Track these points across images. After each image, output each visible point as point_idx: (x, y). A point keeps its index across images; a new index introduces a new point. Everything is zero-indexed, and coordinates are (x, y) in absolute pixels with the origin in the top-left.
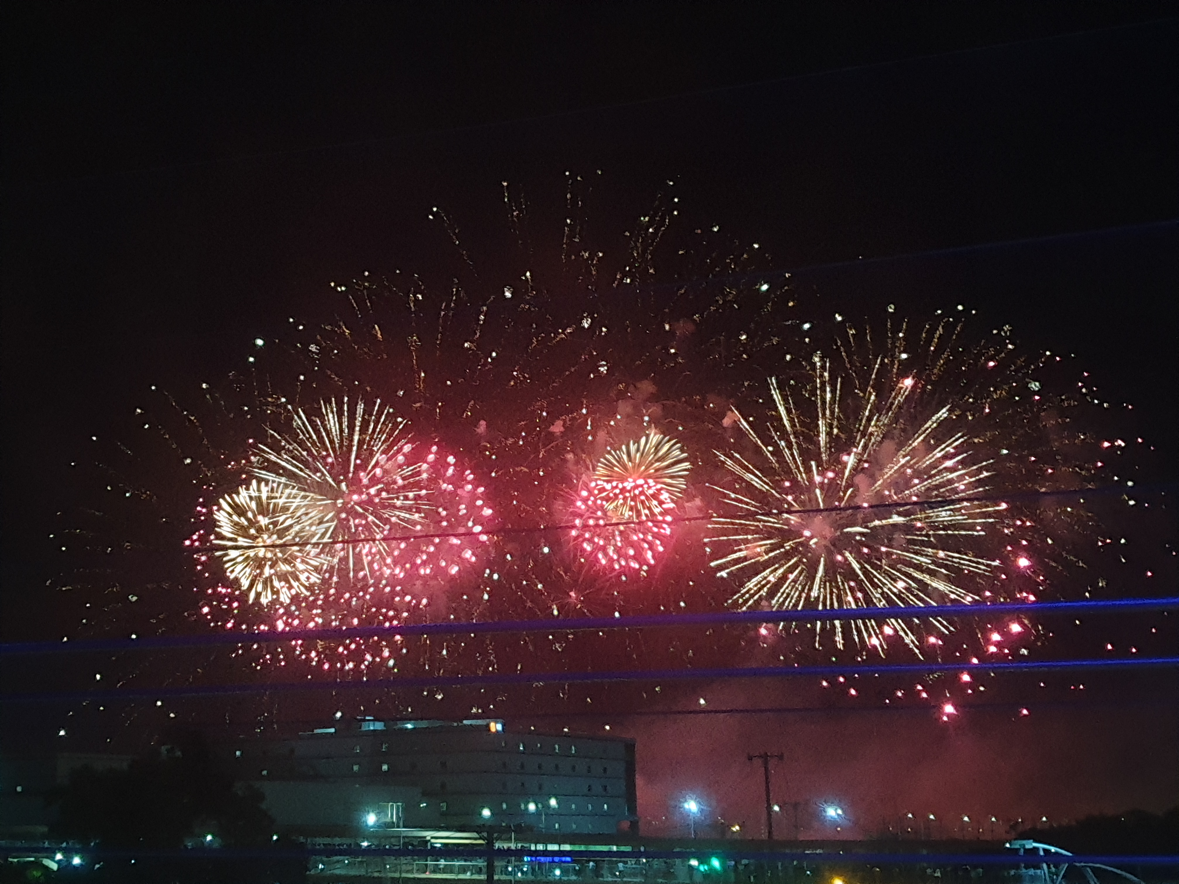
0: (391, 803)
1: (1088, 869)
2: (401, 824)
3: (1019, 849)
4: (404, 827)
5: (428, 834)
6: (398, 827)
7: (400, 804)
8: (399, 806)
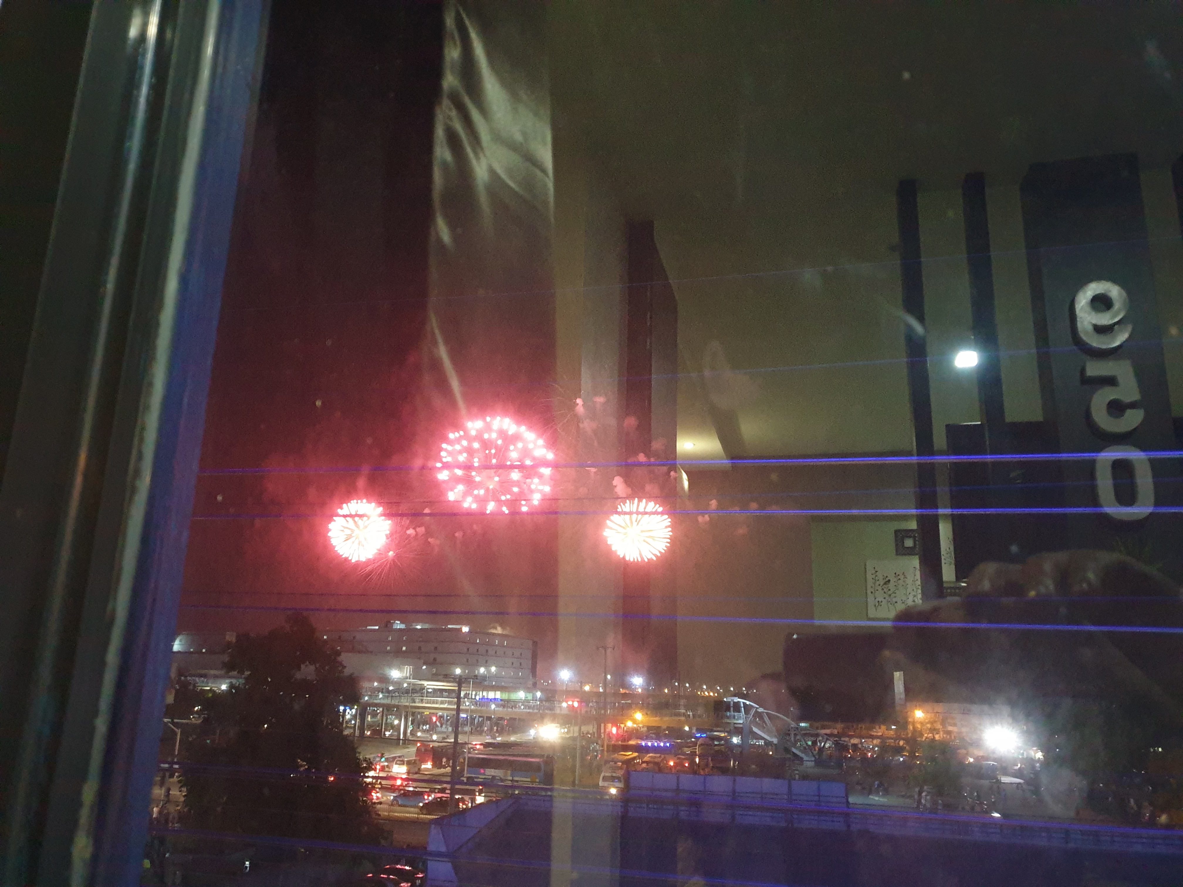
0: (406, 666)
1: (765, 713)
2: (411, 677)
3: (730, 702)
4: (413, 679)
5: (425, 683)
6: (410, 679)
7: (411, 667)
8: (410, 668)
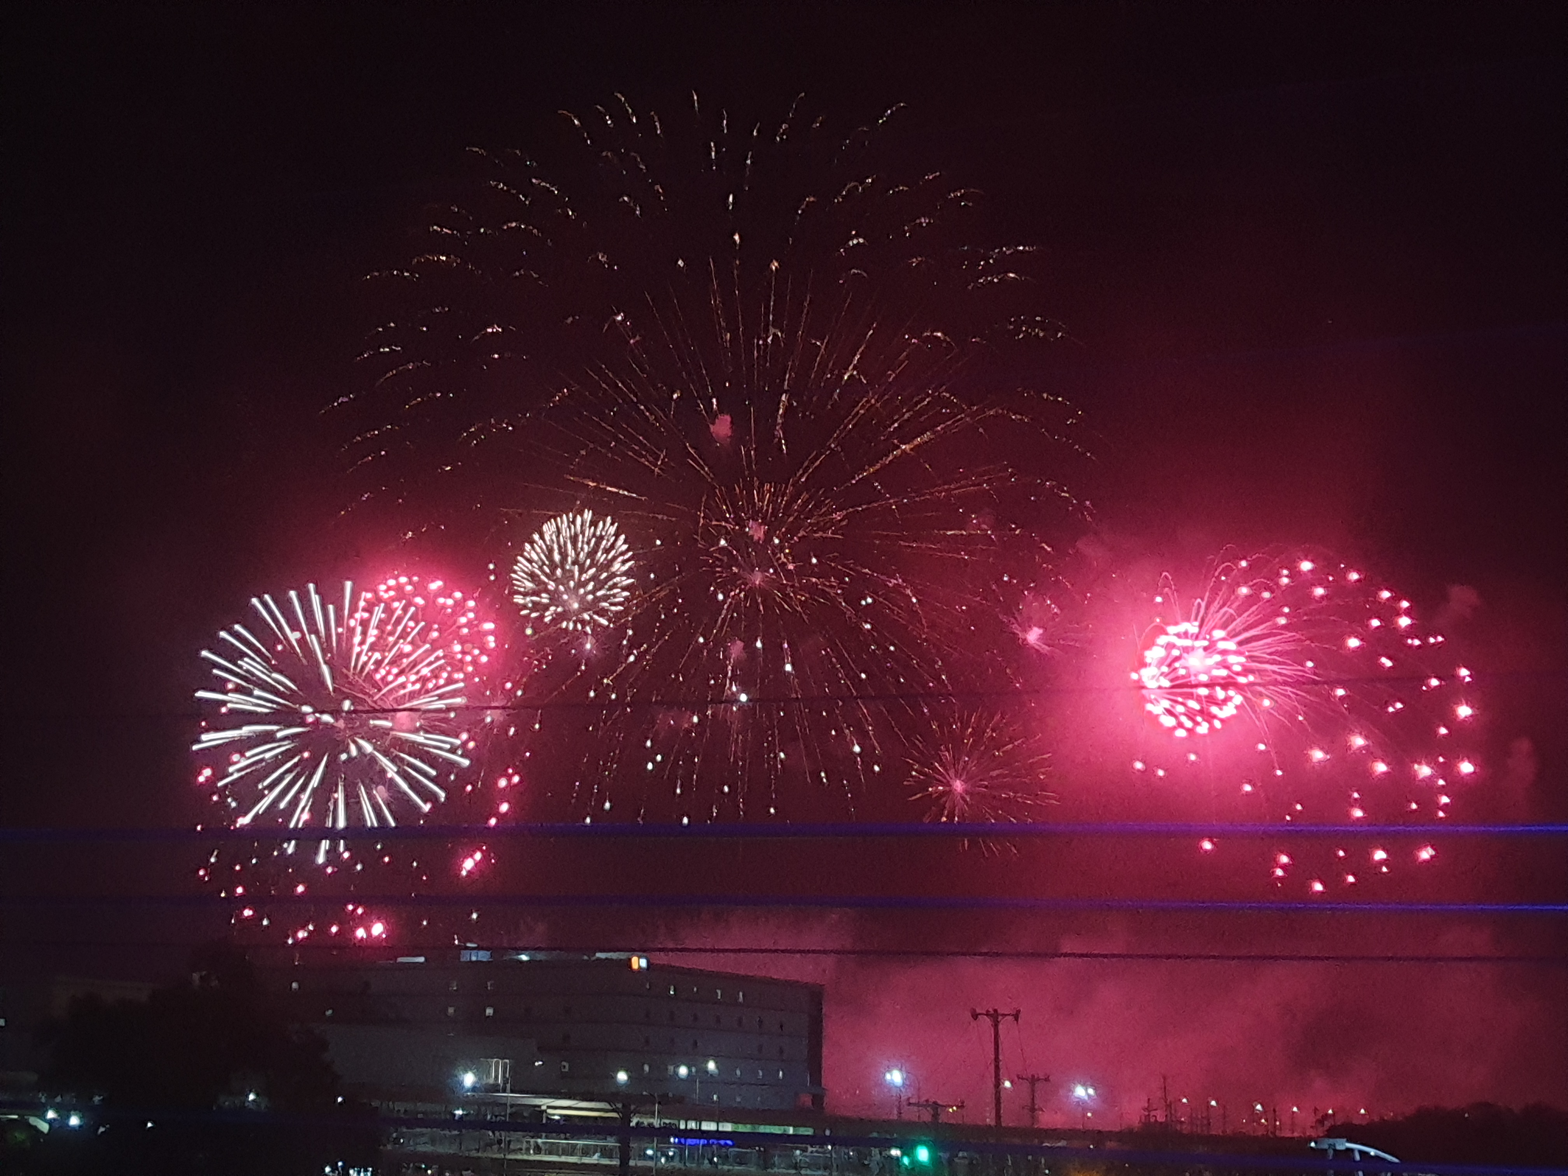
0: (496, 1060)
2: (508, 1088)
3: (1326, 1150)
5: (544, 1102)
7: (507, 1061)
8: (506, 1063)
